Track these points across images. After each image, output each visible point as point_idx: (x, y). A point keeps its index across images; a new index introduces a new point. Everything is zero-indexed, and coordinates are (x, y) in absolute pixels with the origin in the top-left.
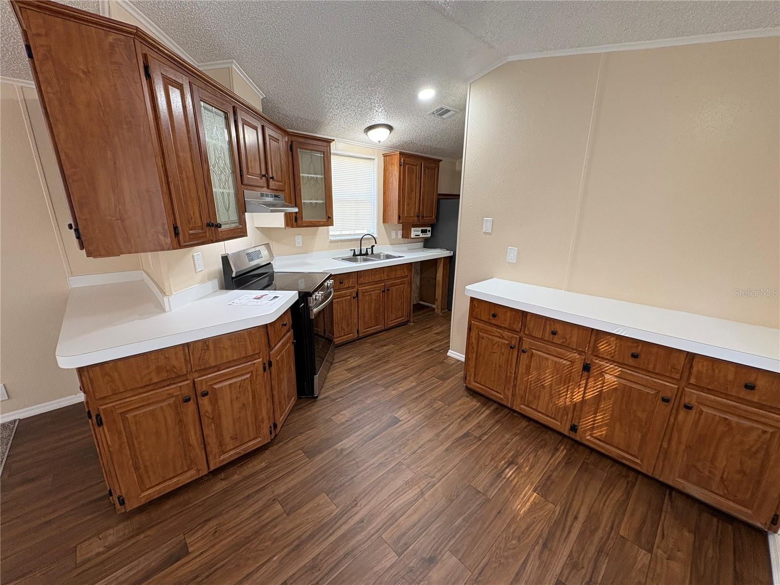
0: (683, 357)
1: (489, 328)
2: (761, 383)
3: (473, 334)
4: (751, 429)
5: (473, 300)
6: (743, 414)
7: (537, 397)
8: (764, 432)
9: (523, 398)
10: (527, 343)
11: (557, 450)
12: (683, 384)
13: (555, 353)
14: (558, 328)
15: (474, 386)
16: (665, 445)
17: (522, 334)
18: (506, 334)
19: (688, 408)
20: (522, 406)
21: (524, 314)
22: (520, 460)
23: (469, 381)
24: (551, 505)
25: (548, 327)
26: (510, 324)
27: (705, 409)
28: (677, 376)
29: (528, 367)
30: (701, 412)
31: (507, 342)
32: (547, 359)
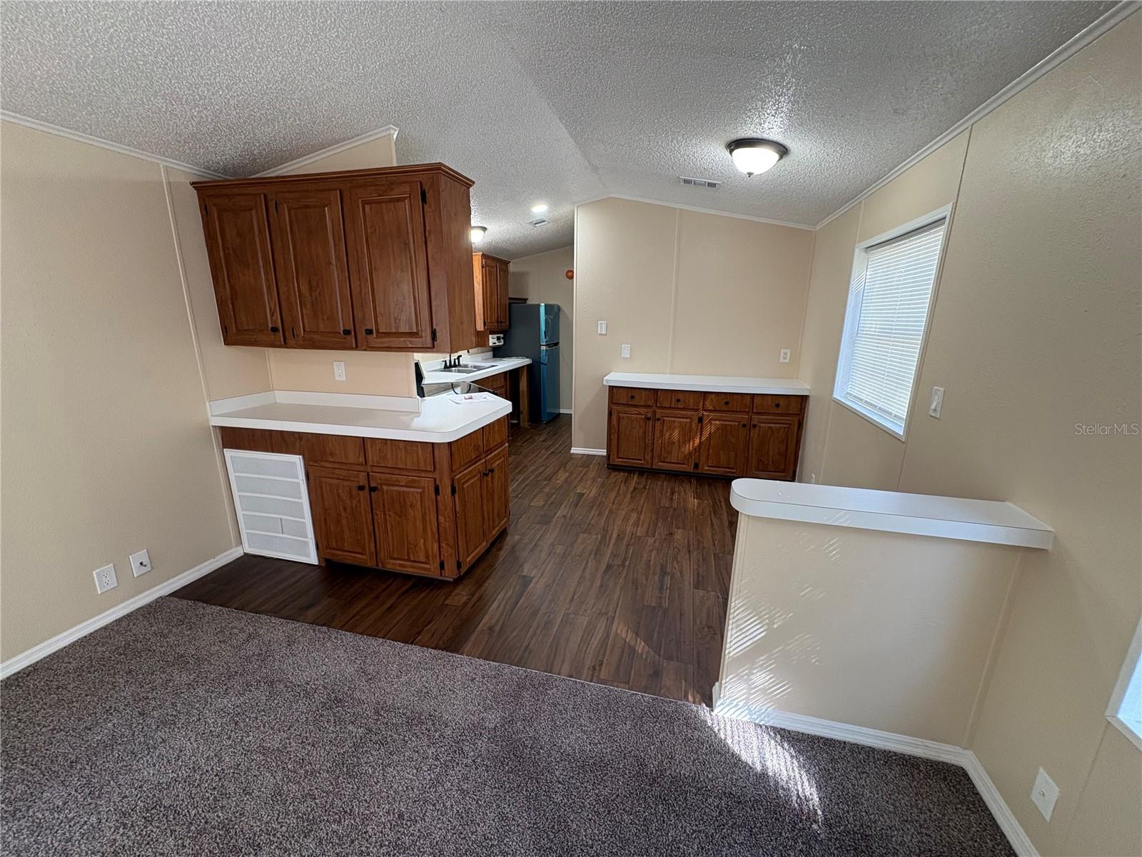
0: (749, 396)
1: (627, 409)
2: (781, 403)
3: (614, 417)
4: (781, 427)
5: (612, 388)
6: (776, 421)
7: (670, 453)
8: (785, 428)
9: (659, 456)
10: (659, 413)
11: (691, 482)
12: (751, 414)
13: (679, 416)
14: (681, 397)
15: (618, 462)
16: (746, 454)
17: (654, 408)
18: (642, 410)
19: (755, 426)
20: (660, 464)
21: (656, 391)
22: (676, 489)
23: (613, 459)
24: (706, 502)
25: (673, 396)
26: (645, 401)
27: (762, 425)
28: (747, 410)
29: (662, 431)
30: (760, 426)
31: (644, 416)
32: (674, 421)
